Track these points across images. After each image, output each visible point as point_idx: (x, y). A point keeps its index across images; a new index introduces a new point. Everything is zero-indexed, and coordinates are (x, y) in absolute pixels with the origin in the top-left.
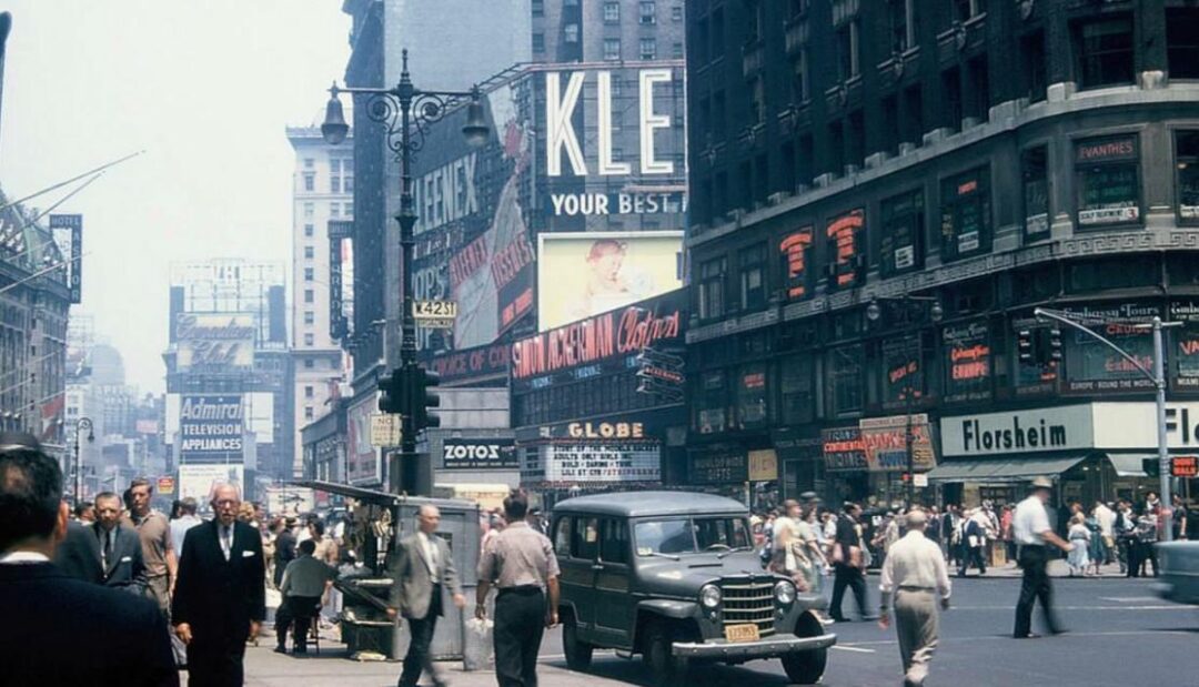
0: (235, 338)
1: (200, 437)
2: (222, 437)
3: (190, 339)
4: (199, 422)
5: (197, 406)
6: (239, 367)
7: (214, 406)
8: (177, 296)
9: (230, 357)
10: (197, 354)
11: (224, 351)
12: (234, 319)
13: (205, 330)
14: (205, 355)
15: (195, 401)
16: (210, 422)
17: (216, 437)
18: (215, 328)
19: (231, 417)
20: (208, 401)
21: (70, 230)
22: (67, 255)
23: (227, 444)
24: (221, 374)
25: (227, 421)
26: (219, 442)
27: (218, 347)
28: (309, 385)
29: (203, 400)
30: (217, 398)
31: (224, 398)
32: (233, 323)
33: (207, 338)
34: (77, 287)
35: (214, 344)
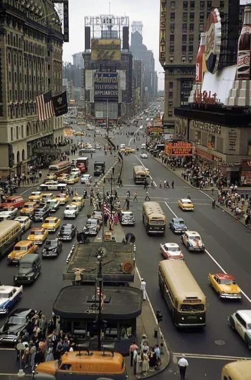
0: (114, 49)
1: (102, 90)
2: (110, 90)
3: (96, 49)
4: (101, 84)
5: (100, 78)
6: (115, 61)
7: (107, 78)
8: (87, 30)
9: (111, 57)
10: (99, 56)
11: (110, 54)
12: (113, 41)
13: (102, 46)
14: (102, 56)
15: (100, 75)
16: (106, 84)
17: (107, 90)
18: (106, 45)
19: (113, 82)
20: (105, 75)
21: (63, 4)
22: (62, 17)
23: (112, 93)
24: (109, 64)
25: (112, 83)
26: (109, 92)
27: (107, 52)
28: (171, 81)
29: (102, 75)
30: (108, 74)
31: (111, 74)
32: (113, 43)
33: (102, 49)
34: (67, 33)
35: (106, 51)
